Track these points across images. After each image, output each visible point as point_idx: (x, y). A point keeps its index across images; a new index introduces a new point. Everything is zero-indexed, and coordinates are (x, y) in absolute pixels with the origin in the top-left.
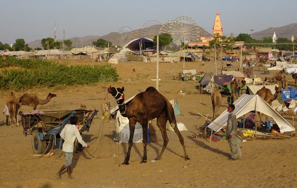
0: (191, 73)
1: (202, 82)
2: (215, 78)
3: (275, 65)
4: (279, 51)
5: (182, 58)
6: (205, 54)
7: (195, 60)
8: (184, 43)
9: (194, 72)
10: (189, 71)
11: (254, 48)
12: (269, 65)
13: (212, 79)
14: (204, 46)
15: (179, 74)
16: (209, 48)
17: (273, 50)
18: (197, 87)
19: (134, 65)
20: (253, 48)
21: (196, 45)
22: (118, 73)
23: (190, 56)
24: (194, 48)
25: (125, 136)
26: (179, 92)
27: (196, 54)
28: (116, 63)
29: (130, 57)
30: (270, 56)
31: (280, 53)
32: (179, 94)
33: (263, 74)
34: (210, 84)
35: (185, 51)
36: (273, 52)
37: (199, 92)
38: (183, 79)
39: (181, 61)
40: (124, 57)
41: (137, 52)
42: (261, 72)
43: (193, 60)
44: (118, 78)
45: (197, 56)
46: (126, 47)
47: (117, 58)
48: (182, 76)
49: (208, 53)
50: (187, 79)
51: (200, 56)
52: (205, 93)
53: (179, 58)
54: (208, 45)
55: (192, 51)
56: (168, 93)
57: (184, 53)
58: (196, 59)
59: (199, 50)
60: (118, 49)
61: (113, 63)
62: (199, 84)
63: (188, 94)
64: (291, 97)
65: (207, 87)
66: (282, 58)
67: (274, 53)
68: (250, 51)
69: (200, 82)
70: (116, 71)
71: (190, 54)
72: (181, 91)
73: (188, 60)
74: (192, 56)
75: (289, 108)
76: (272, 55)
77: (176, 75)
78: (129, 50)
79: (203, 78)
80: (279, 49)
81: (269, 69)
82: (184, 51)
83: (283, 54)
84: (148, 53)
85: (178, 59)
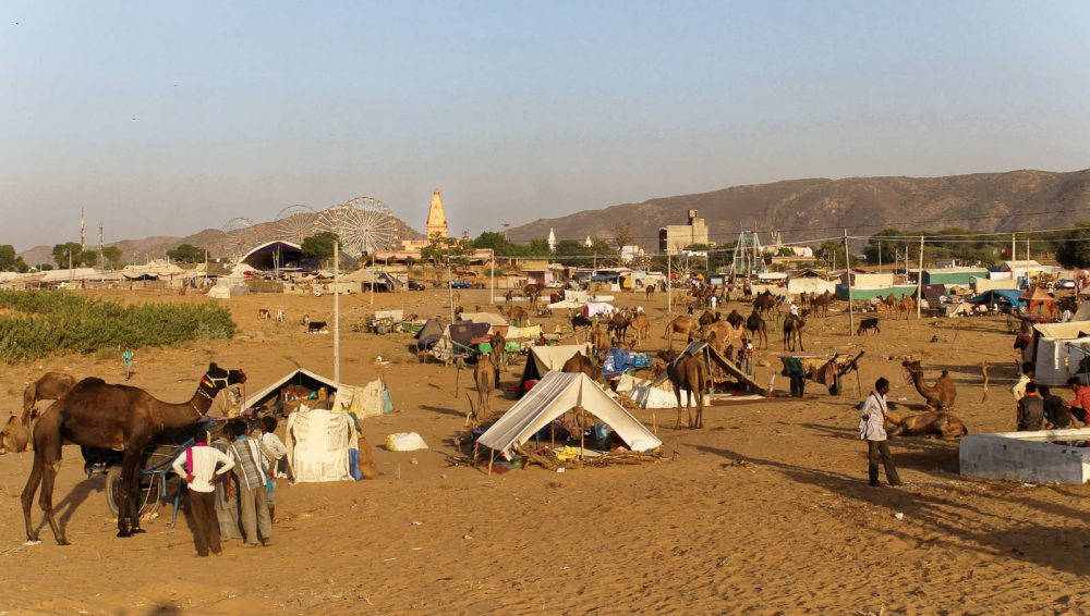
0: (392, 318)
1: (423, 337)
2: (452, 328)
3: (563, 299)
4: (563, 268)
5: (366, 286)
6: (413, 276)
7: (393, 288)
8: (366, 253)
9: (398, 315)
10: (387, 314)
11: (514, 261)
12: (549, 299)
13: (447, 332)
14: (409, 258)
15: (367, 319)
16: (421, 262)
17: (551, 266)
18: (412, 349)
19: (264, 300)
20: (510, 262)
21: (393, 257)
22: (234, 318)
23: (383, 281)
24: (390, 262)
25: (306, 467)
26: (374, 359)
27: (395, 276)
28: (226, 296)
29: (254, 284)
30: (548, 278)
31: (566, 272)
32: (376, 363)
33: (540, 316)
34: (441, 342)
35: (373, 269)
36: (551, 269)
37: (417, 359)
38: (376, 330)
39: (364, 291)
40: (241, 284)
41: (269, 273)
42: (534, 313)
43: (390, 288)
44: (235, 330)
45: (397, 281)
46: (244, 262)
47: (227, 285)
48: (374, 324)
49: (418, 273)
50: (385, 330)
51: (404, 279)
52: (432, 360)
53: (360, 285)
54: (418, 256)
55: (387, 269)
56: (352, 361)
57: (370, 275)
58: (396, 286)
59: (401, 268)
60: (225, 266)
61: (218, 297)
62: (415, 342)
63: (396, 363)
64: (615, 367)
65: (436, 348)
66: (573, 283)
67: (553, 271)
68: (504, 269)
69: (417, 337)
70: (230, 315)
71: (383, 276)
72: (380, 358)
73: (381, 288)
74: (388, 280)
75: (617, 393)
76: (551, 276)
77: (362, 322)
78: (251, 269)
79: (425, 326)
80: (563, 265)
81: (551, 306)
82: (369, 269)
83: (571, 275)
84: (293, 274)
85: (358, 288)
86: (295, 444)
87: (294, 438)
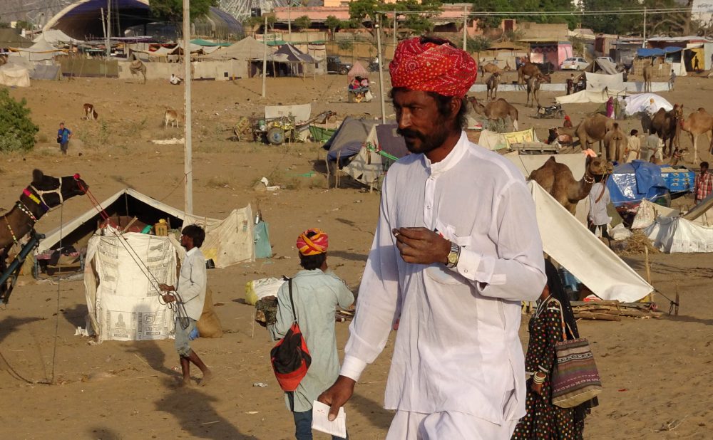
0: (293, 118)
1: (336, 147)
2: (381, 131)
3: (583, 88)
4: (593, 37)
5: (256, 65)
6: (335, 49)
7: (301, 70)
8: (259, 11)
9: (302, 113)
10: (284, 110)
11: (509, 25)
12: (562, 87)
13: (372, 137)
14: (331, 19)
15: (251, 120)
16: (350, 27)
17: (572, 33)
18: (319, 166)
19: (87, 89)
20: (503, 26)
21: (304, 18)
22: (35, 118)
23: (284, 58)
24: (296, 28)
25: (114, 319)
26: (256, 181)
27: (304, 49)
28: (24, 82)
29: (70, 64)
30: (565, 52)
31: (599, 44)
32: (258, 188)
33: (542, 116)
34: (363, 153)
35: (268, 37)
36: (573, 39)
37: (326, 182)
38: (265, 138)
39: (252, 74)
40: (48, 63)
41: (94, 45)
42: (534, 111)
43: (295, 69)
44: (37, 136)
45: (308, 57)
46: (54, 28)
47: (24, 64)
48: (263, 128)
49: (345, 45)
50: (281, 138)
51: (320, 55)
52: (349, 183)
53: (246, 63)
54: (344, 16)
55: (291, 38)
56: (221, 185)
57: (262, 47)
58: (305, 67)
59: (314, 36)
60: (24, 33)
61: (10, 84)
62: (324, 155)
63: (290, 188)
64: (638, 192)
65: (354, 163)
66: (606, 62)
67: (576, 44)
68: (493, 38)
69: (327, 147)
70: (28, 111)
71: (284, 49)
72: (265, 180)
73: (279, 70)
74: (292, 57)
75: (631, 230)
76: (569, 49)
77: (242, 124)
78: (67, 38)
79: (337, 132)
80: (596, 31)
81: (563, 100)
82: (260, 38)
83: (607, 48)
84: (133, 47)
85: (242, 69)
86: (98, 284)
87: (96, 275)
